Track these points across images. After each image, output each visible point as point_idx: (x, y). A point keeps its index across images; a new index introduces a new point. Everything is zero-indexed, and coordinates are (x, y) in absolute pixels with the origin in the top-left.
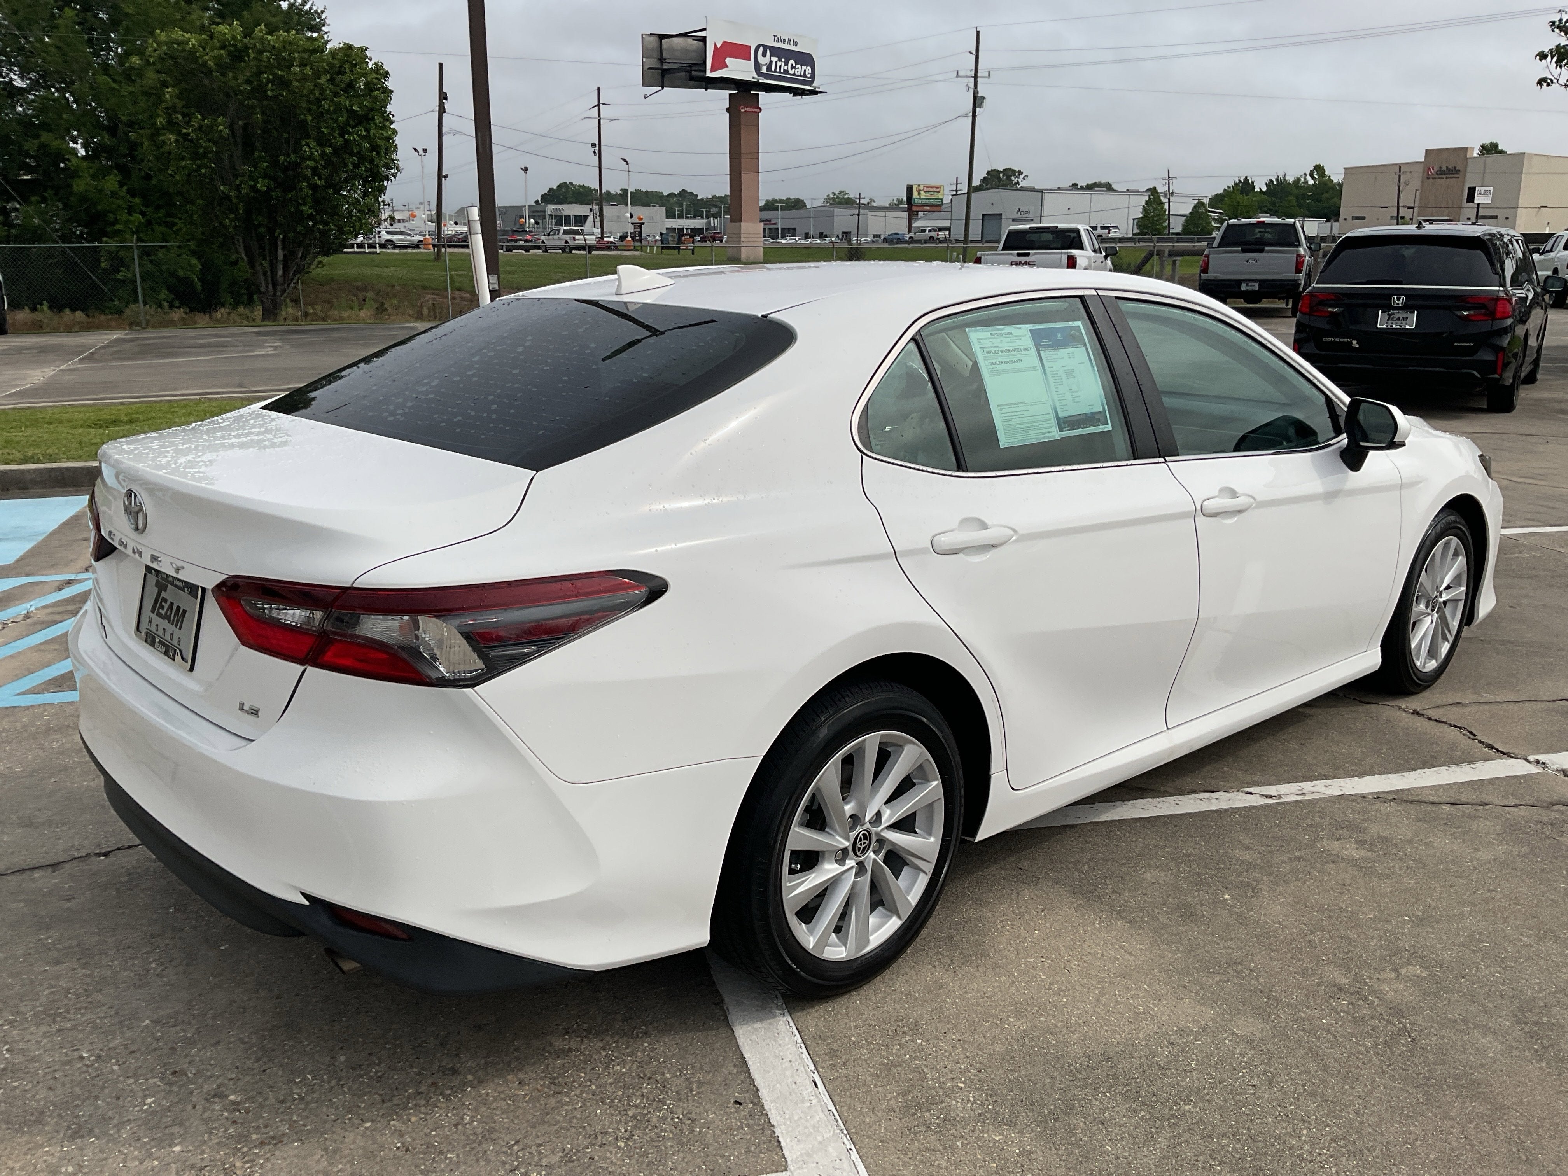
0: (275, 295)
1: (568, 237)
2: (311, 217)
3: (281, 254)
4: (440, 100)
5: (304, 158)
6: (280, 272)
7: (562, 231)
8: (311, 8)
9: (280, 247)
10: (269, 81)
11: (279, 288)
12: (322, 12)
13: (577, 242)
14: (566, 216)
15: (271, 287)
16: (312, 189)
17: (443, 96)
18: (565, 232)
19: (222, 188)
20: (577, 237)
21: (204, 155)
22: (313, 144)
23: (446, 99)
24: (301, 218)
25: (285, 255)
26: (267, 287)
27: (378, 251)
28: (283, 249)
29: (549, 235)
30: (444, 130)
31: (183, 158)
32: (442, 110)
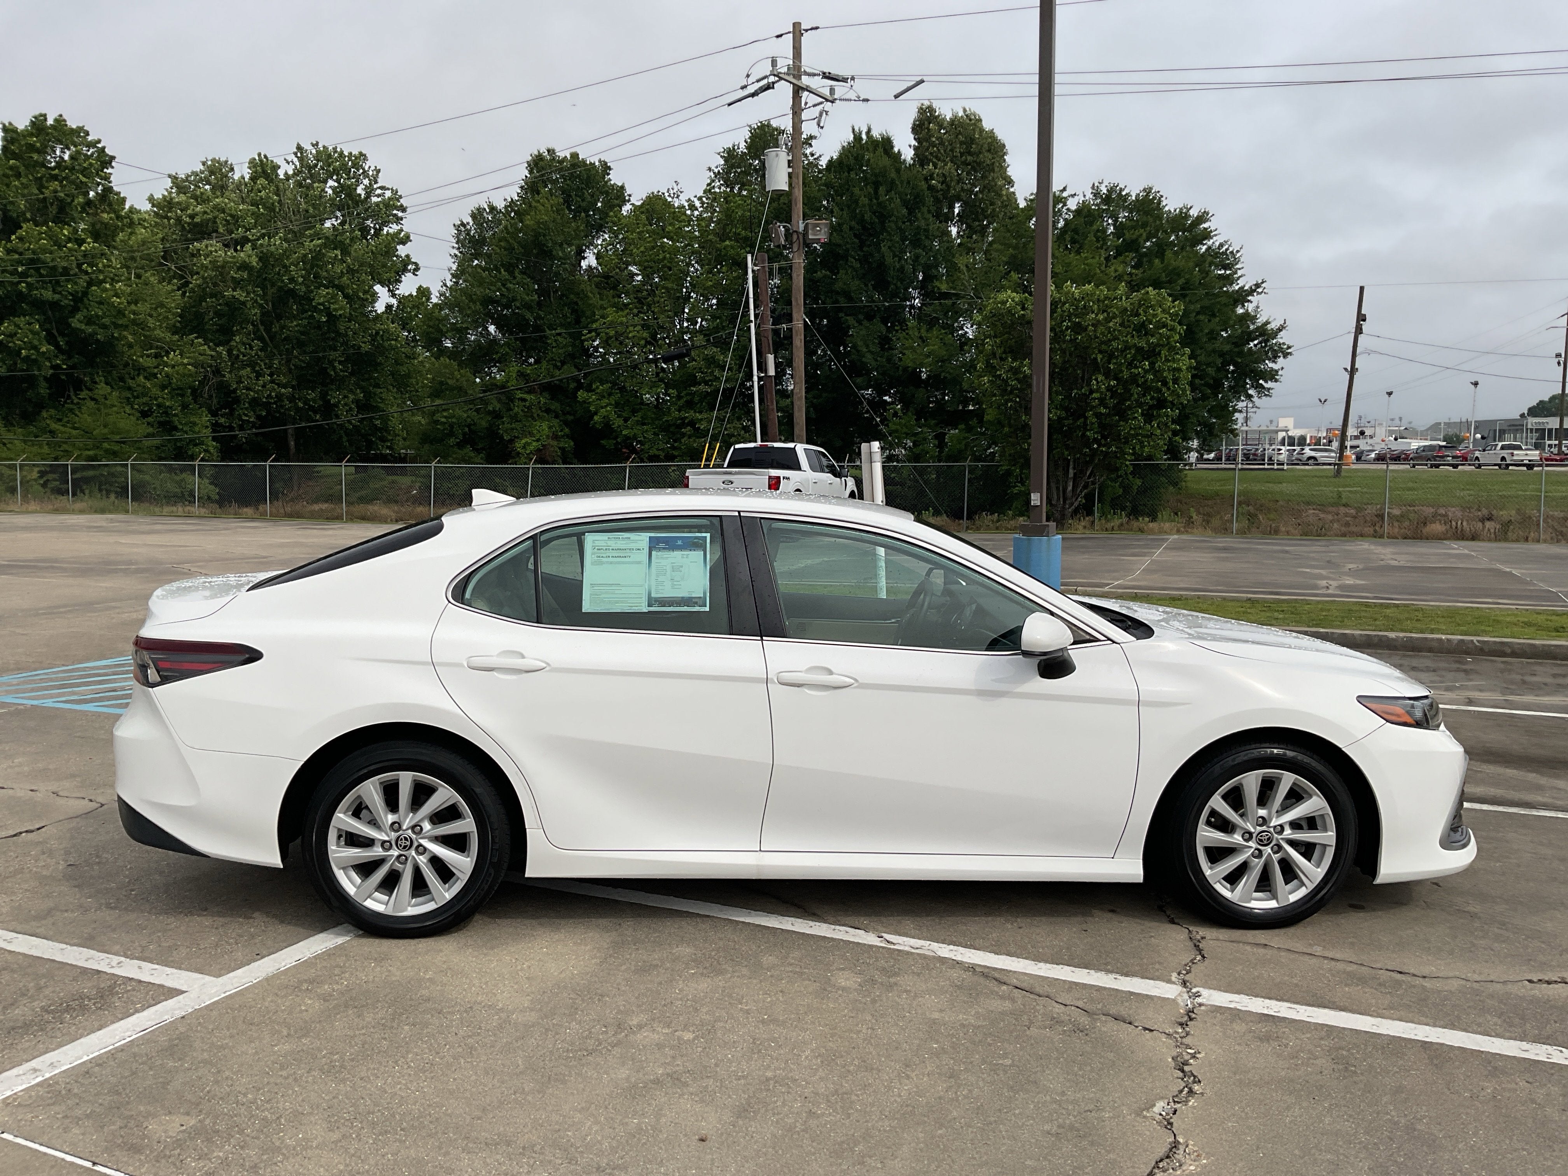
0: (1064, 508)
1: (1505, 453)
2: (1096, 440)
3: (1071, 473)
4: (1358, 321)
5: (1092, 392)
6: (1070, 488)
7: (1499, 447)
8: (1227, 250)
9: (1071, 467)
10: (1067, 328)
11: (1067, 502)
12: (1238, 251)
13: (1515, 458)
14: (1549, 430)
15: (1061, 500)
16: (1097, 417)
17: (1361, 318)
18: (1503, 448)
19: (1023, 418)
20: (1515, 452)
21: (1011, 392)
22: (1100, 378)
23: (1364, 320)
24: (1087, 443)
25: (1075, 474)
26: (1059, 499)
27: (1285, 467)
28: (1074, 468)
29: (1484, 450)
30: (1358, 350)
31: (995, 395)
32: (1359, 330)
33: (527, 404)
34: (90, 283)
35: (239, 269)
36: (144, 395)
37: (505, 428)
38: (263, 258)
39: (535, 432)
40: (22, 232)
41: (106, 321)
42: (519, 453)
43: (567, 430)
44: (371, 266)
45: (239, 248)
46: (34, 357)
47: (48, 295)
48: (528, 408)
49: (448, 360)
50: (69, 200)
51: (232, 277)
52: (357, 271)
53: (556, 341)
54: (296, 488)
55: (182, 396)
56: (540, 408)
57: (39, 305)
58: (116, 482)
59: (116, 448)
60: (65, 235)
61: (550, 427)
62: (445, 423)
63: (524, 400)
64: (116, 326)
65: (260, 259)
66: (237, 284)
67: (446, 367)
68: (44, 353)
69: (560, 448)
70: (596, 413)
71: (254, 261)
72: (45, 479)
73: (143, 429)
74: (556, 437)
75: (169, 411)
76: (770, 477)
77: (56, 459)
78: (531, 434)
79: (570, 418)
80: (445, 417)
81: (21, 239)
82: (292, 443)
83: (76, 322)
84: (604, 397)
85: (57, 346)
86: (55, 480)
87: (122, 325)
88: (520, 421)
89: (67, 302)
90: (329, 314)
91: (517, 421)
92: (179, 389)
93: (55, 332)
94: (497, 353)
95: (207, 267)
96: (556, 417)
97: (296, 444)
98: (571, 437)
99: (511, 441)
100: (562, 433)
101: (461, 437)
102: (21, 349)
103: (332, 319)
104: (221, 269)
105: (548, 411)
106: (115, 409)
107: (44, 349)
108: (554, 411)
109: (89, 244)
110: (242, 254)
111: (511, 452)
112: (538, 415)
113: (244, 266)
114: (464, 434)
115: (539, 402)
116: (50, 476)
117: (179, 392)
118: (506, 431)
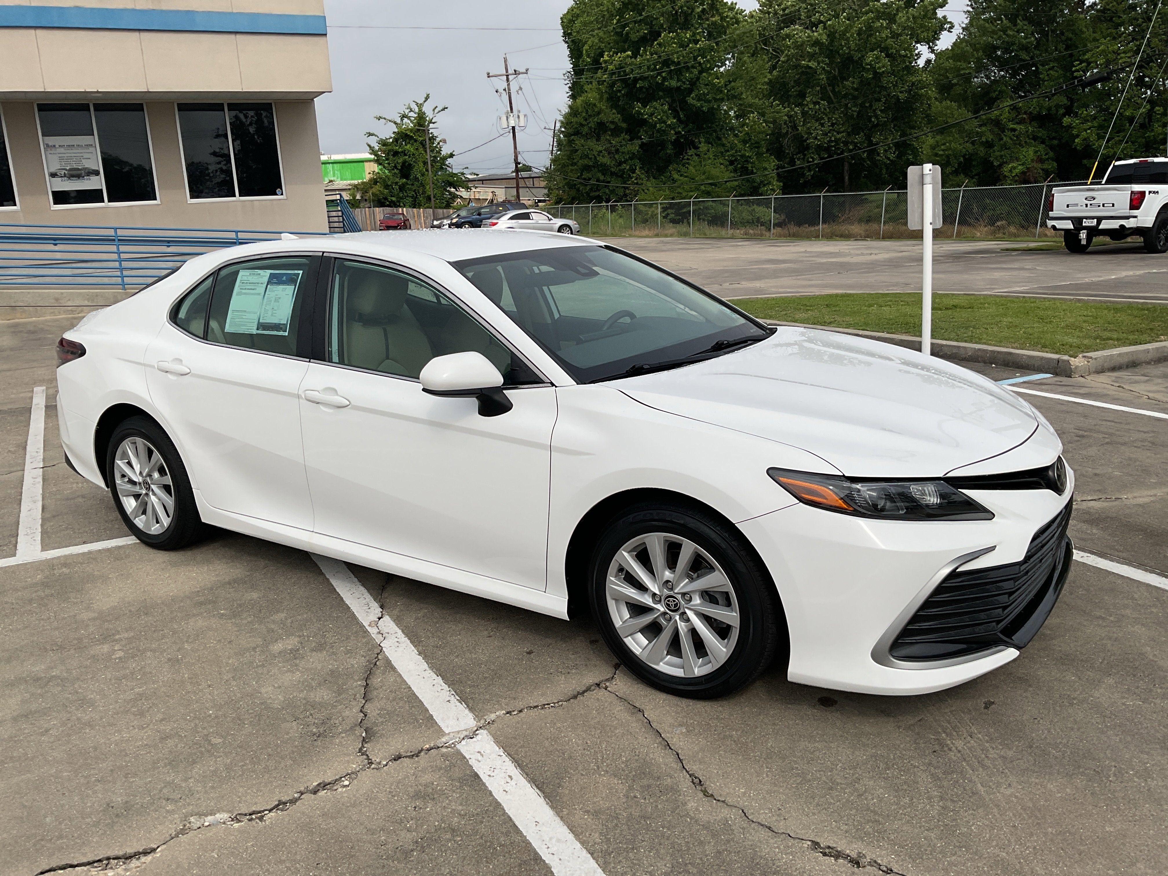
33: (1017, 133)
34: (701, 72)
35: (813, 45)
36: (732, 149)
37: (996, 154)
38: (831, 35)
39: (1021, 157)
40: (660, 40)
41: (709, 97)
42: (1005, 176)
43: (1051, 154)
44: (912, 29)
45: (814, 28)
46: (663, 128)
47: (674, 83)
48: (1017, 137)
49: (949, 102)
50: (690, 11)
51: (808, 52)
52: (900, 35)
53: (1048, 75)
54: (847, 212)
55: (758, 147)
56: (1028, 136)
57: (669, 91)
58: (709, 213)
59: (709, 188)
60: (687, 38)
61: (1036, 152)
62: (942, 155)
63: (1014, 130)
64: (716, 100)
65: (828, 36)
66: (812, 56)
67: (947, 108)
68: (670, 125)
69: (1043, 170)
70: (1077, 136)
71: (824, 39)
72: (666, 213)
73: (727, 175)
74: (1041, 161)
75: (749, 159)
76: (1132, 192)
77: (673, 199)
78: (1018, 159)
79: (1055, 142)
80: (943, 150)
81: (660, 45)
82: (847, 178)
83: (691, 100)
84: (1088, 121)
85: (679, 120)
86: (672, 213)
87: (719, 99)
88: (1009, 149)
89: (685, 86)
90: (875, 73)
91: (1006, 149)
92: (756, 143)
93: (678, 109)
94: (995, 91)
95: (790, 47)
96: (1043, 142)
97: (849, 178)
98: (1056, 160)
99: (1000, 166)
100: (1047, 157)
101: (956, 165)
102: (656, 124)
103: (877, 76)
104: (800, 46)
105: (1035, 138)
106: (710, 161)
107: (669, 122)
108: (1041, 138)
109: (703, 42)
110: (815, 34)
111: (999, 176)
112: (1026, 142)
113: (817, 43)
114: (960, 164)
115: (1027, 132)
116: (669, 211)
117: (756, 145)
118: (996, 158)
